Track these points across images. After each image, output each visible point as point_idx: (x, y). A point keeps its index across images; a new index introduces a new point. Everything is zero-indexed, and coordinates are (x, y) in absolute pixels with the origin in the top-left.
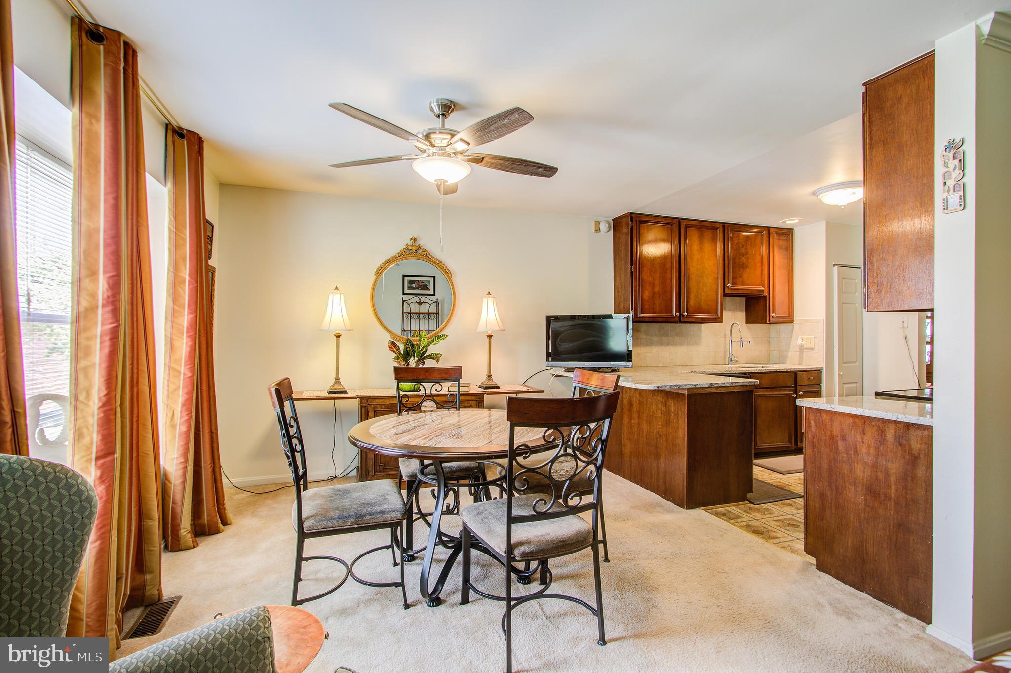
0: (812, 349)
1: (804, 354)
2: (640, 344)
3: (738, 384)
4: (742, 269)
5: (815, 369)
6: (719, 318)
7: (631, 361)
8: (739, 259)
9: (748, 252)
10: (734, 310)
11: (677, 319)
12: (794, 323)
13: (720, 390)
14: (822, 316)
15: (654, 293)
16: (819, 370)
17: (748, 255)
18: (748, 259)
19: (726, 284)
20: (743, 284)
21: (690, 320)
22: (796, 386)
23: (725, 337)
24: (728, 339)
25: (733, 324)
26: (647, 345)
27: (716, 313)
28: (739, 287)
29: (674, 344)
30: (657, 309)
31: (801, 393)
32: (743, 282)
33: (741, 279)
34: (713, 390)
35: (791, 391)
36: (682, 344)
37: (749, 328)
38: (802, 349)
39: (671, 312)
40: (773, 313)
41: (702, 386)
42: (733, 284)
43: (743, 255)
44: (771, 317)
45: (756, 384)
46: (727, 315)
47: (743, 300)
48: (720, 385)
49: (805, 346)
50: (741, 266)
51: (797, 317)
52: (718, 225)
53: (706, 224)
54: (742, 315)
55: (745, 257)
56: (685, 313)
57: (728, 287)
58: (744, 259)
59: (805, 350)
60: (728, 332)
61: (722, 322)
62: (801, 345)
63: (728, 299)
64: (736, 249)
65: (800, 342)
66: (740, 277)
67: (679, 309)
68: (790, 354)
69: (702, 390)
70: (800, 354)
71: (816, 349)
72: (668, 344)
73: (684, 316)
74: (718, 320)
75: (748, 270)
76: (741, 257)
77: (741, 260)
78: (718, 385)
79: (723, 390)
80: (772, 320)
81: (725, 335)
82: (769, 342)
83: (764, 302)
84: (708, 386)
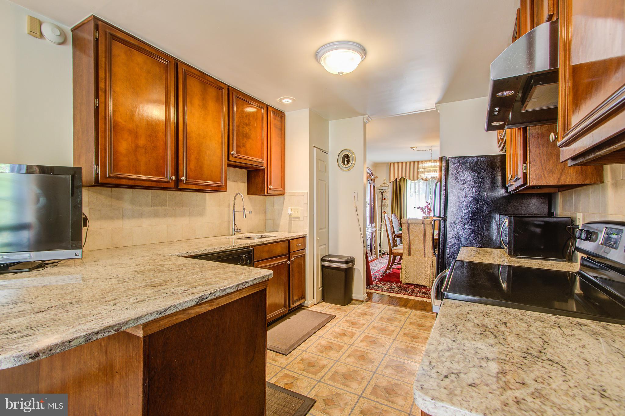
0: (299, 218)
1: (292, 223)
2: (123, 216)
3: (247, 285)
4: (245, 139)
5: (302, 236)
6: (223, 187)
7: (81, 247)
8: (243, 128)
9: (250, 123)
10: (238, 181)
11: (172, 185)
12: (285, 195)
13: (218, 304)
14: (307, 190)
15: (137, 146)
16: (304, 237)
17: (250, 126)
18: (250, 130)
19: (230, 151)
20: (246, 154)
21: (190, 187)
22: (289, 254)
23: (229, 208)
24: (232, 209)
25: (236, 194)
26: (133, 217)
27: (221, 181)
28: (242, 156)
29: (172, 216)
30: (143, 168)
31: (293, 259)
32: (246, 152)
33: (244, 148)
34: (206, 308)
35: (285, 258)
36: (183, 215)
37: (250, 199)
38: (291, 218)
39: (164, 174)
40: (270, 185)
41: (181, 308)
42: (237, 152)
43: (247, 125)
44: (268, 189)
45: (270, 278)
46: (230, 185)
47: (245, 172)
48: (217, 294)
49: (293, 216)
50: (245, 135)
51: (288, 190)
52: (223, 86)
53: (210, 79)
54: (243, 186)
55: (248, 127)
56: (184, 178)
57: (232, 154)
58: (247, 129)
59: (293, 219)
60: (232, 203)
61: (226, 191)
62: (291, 215)
63: (232, 169)
64: (240, 117)
65: (289, 212)
66: (244, 146)
67: (176, 171)
68: (281, 223)
69: (183, 316)
70: (289, 222)
71: (302, 219)
72: (165, 216)
73: (182, 181)
74: (221, 189)
75: (250, 141)
76: (244, 126)
77: (244, 130)
78: (213, 297)
79: (223, 302)
80: (269, 192)
81: (229, 205)
82: (265, 212)
83: (263, 174)
84: (193, 303)
